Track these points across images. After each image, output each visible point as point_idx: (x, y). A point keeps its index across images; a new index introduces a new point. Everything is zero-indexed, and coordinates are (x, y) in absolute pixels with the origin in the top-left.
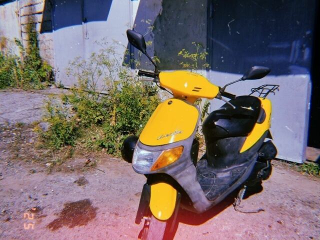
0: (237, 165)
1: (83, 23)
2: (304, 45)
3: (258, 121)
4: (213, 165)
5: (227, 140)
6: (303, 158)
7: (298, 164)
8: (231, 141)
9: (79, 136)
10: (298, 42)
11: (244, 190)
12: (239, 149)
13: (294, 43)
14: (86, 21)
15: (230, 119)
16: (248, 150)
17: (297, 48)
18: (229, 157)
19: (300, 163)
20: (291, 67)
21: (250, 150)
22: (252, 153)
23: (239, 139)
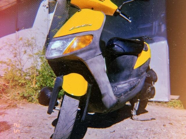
0: (132, 78)
1: (16, 31)
2: (161, 23)
3: (144, 49)
4: (113, 81)
5: (123, 57)
6: (168, 98)
7: (166, 102)
8: (127, 58)
9: (6, 93)
10: (157, 22)
11: (138, 102)
12: (133, 66)
13: (154, 23)
14: (18, 30)
15: (125, 42)
16: (140, 67)
17: (156, 26)
18: (126, 73)
19: (167, 101)
20: (154, 38)
21: (141, 67)
22: (143, 71)
23: (133, 57)
